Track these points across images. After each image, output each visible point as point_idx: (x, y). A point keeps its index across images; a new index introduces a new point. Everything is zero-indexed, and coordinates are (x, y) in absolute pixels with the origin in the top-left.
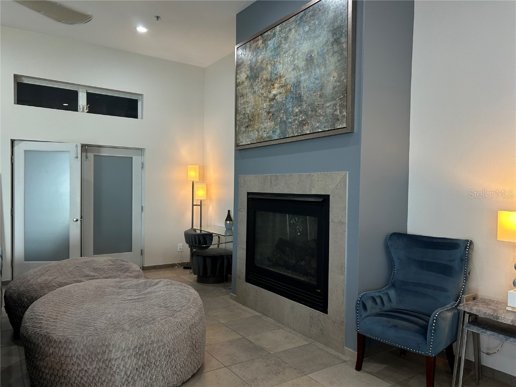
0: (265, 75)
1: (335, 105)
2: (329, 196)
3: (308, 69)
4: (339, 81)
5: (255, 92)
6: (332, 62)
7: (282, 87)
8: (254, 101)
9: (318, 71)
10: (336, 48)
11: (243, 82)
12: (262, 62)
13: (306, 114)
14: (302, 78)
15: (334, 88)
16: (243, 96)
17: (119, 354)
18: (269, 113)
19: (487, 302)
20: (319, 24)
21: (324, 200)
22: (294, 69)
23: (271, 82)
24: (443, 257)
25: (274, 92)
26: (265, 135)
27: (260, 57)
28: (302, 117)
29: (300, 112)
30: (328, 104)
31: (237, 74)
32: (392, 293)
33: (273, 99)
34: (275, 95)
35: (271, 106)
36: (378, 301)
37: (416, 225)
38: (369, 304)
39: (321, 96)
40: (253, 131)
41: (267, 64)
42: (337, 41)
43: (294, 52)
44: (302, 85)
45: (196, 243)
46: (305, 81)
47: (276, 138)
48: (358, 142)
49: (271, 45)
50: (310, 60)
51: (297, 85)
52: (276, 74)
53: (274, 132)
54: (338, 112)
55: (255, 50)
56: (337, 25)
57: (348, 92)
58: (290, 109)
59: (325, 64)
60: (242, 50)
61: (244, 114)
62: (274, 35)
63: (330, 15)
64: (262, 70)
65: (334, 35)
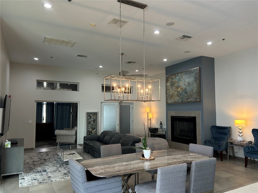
0: (176, 85)
1: (196, 95)
2: (196, 117)
3: (188, 86)
4: (197, 90)
5: (173, 89)
6: (195, 85)
7: (181, 89)
8: (171, 92)
9: (191, 87)
10: (196, 82)
11: (169, 86)
13: (189, 97)
15: (196, 91)
16: (168, 90)
18: (177, 95)
19: (234, 140)
20: (191, 75)
21: (195, 118)
22: (184, 85)
23: (178, 87)
24: (224, 131)
25: (179, 90)
26: (176, 101)
27: (174, 80)
28: (187, 97)
30: (194, 95)
31: (166, 83)
32: (213, 140)
34: (179, 91)
35: (178, 93)
36: (209, 141)
37: (218, 124)
38: (207, 142)
39: (192, 93)
40: (172, 99)
41: (176, 83)
42: (196, 80)
43: (184, 81)
44: (187, 89)
45: (153, 131)
47: (180, 102)
48: (202, 104)
49: (177, 78)
50: (189, 84)
51: (186, 89)
52: (179, 86)
53: (179, 100)
54: (197, 97)
55: (172, 78)
56: (196, 77)
57: (199, 93)
58: (184, 95)
59: (193, 85)
60: (168, 77)
61: (169, 95)
62: (178, 76)
63: (194, 74)
64: (175, 84)
65: (195, 79)
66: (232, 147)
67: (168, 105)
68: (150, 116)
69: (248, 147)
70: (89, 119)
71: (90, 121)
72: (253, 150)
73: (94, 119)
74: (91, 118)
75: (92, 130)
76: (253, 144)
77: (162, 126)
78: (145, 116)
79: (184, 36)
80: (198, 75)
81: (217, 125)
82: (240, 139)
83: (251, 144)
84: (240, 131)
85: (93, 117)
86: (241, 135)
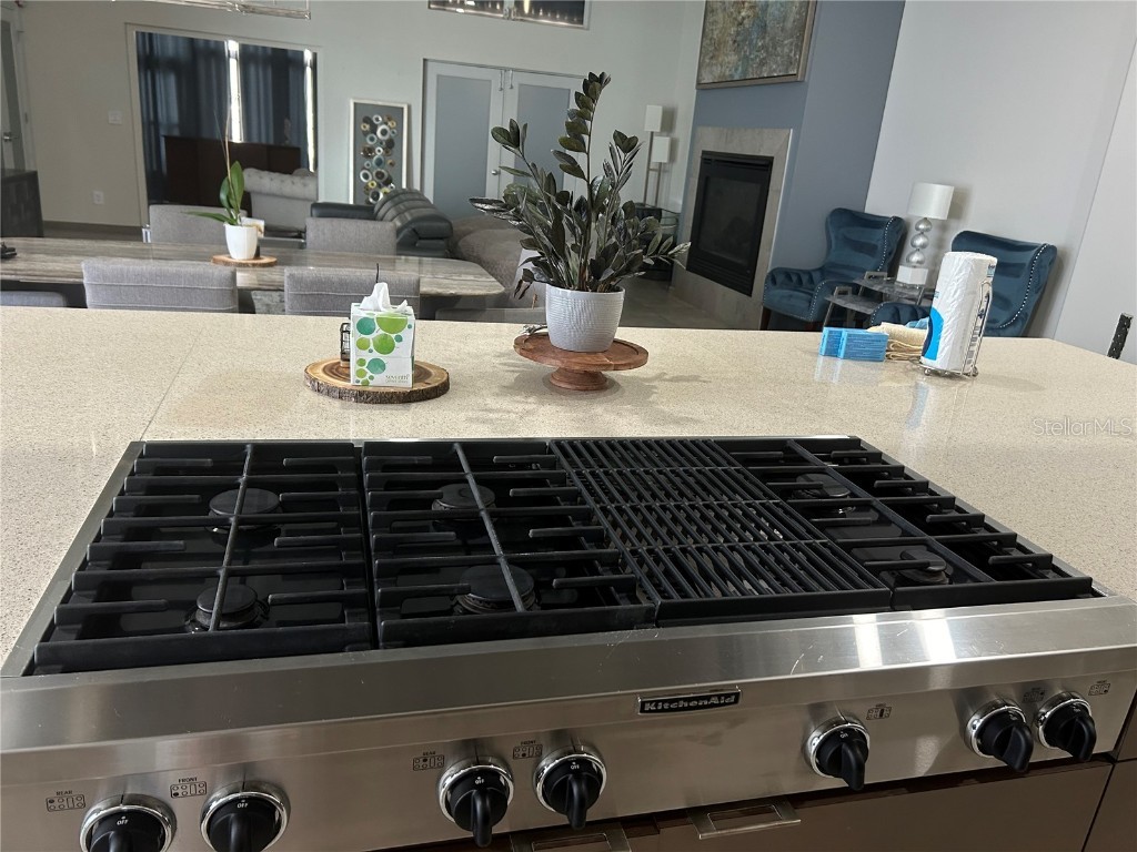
1: (792, 43)
2: (773, 159)
4: (799, 13)
5: (725, 9)
7: (751, 7)
8: (719, 23)
14: (770, 2)
16: (713, 11)
18: (735, 42)
21: (769, 164)
25: (743, 14)
26: (727, 73)
28: (763, 54)
29: (763, 47)
33: (741, 24)
34: (743, 18)
35: (738, 33)
36: (794, 278)
38: (780, 278)
39: (782, 29)
40: (716, 65)
44: (769, 10)
47: (736, 78)
51: (765, 8)
54: (792, 54)
57: (805, 30)
58: (755, 41)
61: (711, 39)
70: (365, 133)
71: (370, 143)
73: (387, 137)
74: (374, 129)
75: (379, 186)
84: (921, 241)
85: (384, 127)
86: (915, 258)
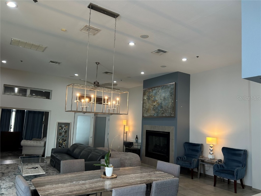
1: (171, 110)
2: (170, 132)
3: (164, 100)
5: (149, 103)
7: (157, 103)
8: (148, 105)
9: (167, 101)
10: (171, 97)
11: (145, 100)
12: (151, 95)
13: (164, 111)
14: (163, 102)
15: (171, 106)
16: (145, 103)
17: (127, 165)
18: (153, 109)
19: (205, 158)
20: (167, 90)
21: (168, 133)
22: (160, 99)
23: (154, 101)
24: (197, 148)
25: (155, 104)
26: (152, 115)
27: (151, 94)
28: (162, 112)
29: (162, 110)
30: (169, 110)
31: (143, 97)
32: (185, 157)
34: (155, 105)
35: (154, 108)
36: (182, 158)
37: (192, 141)
38: (179, 159)
39: (167, 108)
40: (148, 113)
41: (153, 96)
42: (171, 96)
43: (161, 95)
45: (128, 145)
46: (163, 103)
47: (155, 116)
48: (177, 120)
49: (154, 92)
50: (165, 98)
51: (161, 104)
52: (155, 100)
53: (155, 114)
54: (172, 112)
55: (149, 92)
56: (171, 92)
57: (174, 108)
58: (159, 109)
59: (169, 100)
60: (145, 91)
61: (145, 108)
62: (155, 90)
63: (170, 89)
64: (151, 97)
65: (171, 94)
66: (204, 165)
67: (144, 118)
68: (127, 129)
69: (218, 165)
70: (60, 130)
71: (61, 132)
72: (222, 168)
73: (65, 130)
74: (62, 128)
75: (63, 142)
76: (222, 162)
77: (138, 140)
78: (121, 129)
79: (159, 51)
80: (173, 90)
81: (190, 142)
82: (210, 157)
83: (221, 163)
84: (211, 149)
85: (65, 128)
86: (211, 153)
